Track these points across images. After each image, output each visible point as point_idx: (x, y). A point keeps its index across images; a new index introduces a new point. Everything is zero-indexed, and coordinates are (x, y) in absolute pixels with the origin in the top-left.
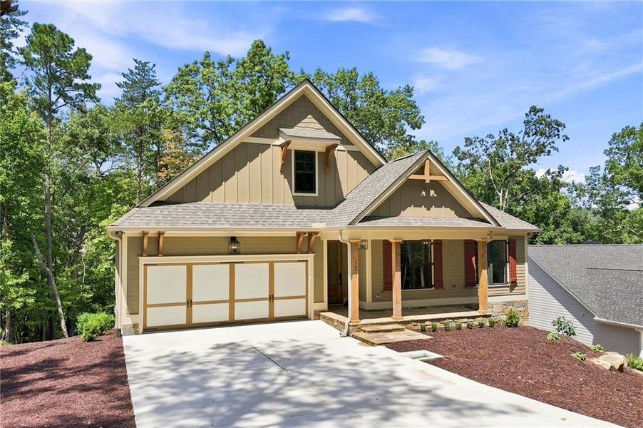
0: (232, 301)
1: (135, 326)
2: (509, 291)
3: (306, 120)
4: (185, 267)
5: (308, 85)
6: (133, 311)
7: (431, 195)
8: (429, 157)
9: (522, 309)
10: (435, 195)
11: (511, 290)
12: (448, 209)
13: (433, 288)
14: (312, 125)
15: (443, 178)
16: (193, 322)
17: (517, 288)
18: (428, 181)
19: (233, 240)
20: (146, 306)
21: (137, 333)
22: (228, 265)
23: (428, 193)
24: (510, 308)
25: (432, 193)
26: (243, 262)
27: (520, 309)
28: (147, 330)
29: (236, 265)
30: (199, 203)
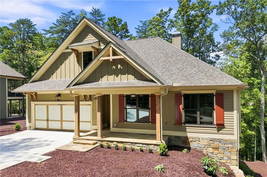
0: (62, 121)
1: (30, 127)
2: (216, 131)
3: (88, 36)
4: (46, 106)
5: (85, 20)
6: (30, 122)
7: (119, 68)
8: (112, 45)
9: (230, 146)
10: (121, 68)
11: (218, 130)
12: (131, 75)
13: (150, 124)
14: (91, 38)
15: (122, 57)
16: (49, 128)
17: (224, 129)
18: (111, 60)
19: (59, 95)
20: (35, 120)
21: (31, 129)
22: (60, 106)
23: (117, 67)
24: (216, 143)
25: (119, 66)
26: (65, 105)
27: (228, 146)
28: (36, 129)
29: (63, 106)
30: (48, 80)
